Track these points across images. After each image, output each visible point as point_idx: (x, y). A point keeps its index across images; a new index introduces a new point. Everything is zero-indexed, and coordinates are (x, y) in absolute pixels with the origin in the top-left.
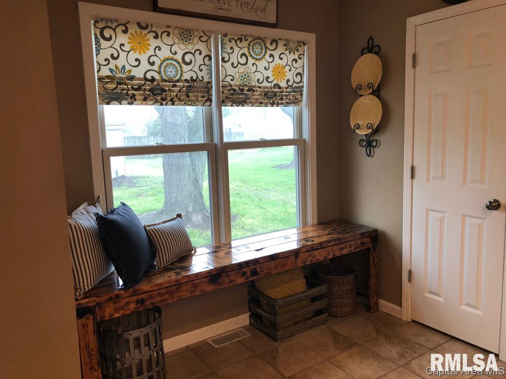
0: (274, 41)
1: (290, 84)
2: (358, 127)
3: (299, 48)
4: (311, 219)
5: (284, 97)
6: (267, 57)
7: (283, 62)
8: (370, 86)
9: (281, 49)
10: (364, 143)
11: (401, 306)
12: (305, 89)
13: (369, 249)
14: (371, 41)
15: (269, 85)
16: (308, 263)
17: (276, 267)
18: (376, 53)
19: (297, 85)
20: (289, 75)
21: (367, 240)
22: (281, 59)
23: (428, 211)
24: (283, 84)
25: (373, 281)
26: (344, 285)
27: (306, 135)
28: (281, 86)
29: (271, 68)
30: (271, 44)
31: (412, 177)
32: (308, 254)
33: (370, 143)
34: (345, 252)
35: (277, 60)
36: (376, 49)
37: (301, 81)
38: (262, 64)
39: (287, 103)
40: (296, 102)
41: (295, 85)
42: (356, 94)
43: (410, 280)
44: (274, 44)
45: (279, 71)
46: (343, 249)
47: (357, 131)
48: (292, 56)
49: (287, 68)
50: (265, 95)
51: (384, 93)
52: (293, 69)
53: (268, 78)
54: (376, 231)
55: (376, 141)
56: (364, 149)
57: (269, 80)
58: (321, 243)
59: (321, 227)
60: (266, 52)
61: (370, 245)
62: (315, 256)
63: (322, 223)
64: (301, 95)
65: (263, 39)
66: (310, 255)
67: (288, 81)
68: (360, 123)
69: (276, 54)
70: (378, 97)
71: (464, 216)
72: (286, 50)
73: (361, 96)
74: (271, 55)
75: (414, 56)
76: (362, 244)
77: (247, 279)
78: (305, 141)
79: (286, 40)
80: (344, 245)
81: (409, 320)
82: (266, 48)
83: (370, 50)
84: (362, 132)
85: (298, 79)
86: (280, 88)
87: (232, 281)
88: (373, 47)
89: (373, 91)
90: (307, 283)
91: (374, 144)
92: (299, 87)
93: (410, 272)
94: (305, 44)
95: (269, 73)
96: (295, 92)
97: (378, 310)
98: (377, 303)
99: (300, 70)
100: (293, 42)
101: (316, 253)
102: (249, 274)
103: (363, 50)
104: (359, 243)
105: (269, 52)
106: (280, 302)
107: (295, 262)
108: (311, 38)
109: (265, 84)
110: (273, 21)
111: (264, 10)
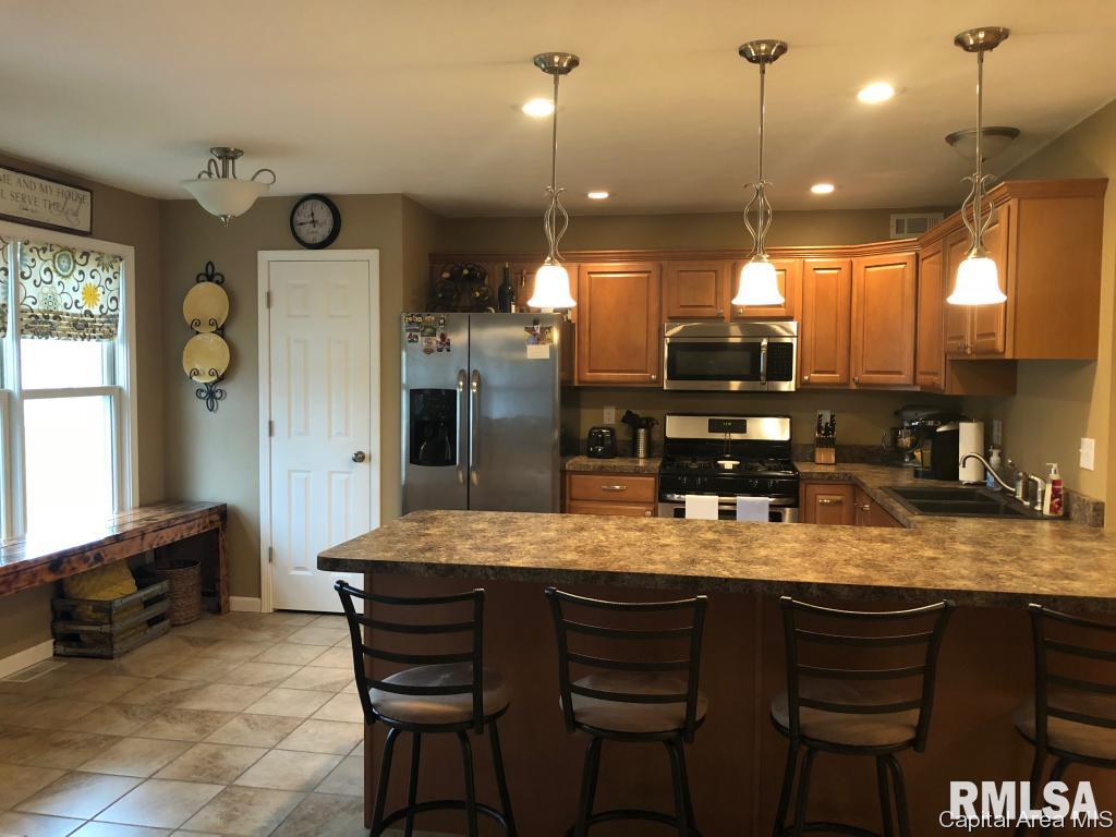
0: (86, 254)
1: (104, 311)
2: (197, 373)
3: (114, 265)
4: (131, 497)
5: (97, 329)
6: (76, 273)
7: (95, 282)
8: (212, 323)
9: (92, 264)
10: (203, 395)
11: (260, 596)
12: (120, 319)
13: (218, 529)
14: (210, 267)
15: (78, 311)
16: (155, 547)
17: (122, 550)
18: (217, 283)
19: (113, 313)
20: (103, 300)
21: (216, 517)
22: (93, 277)
23: (290, 472)
24: (96, 311)
25: (223, 571)
26: (188, 580)
27: (123, 379)
28: (93, 313)
29: (81, 290)
30: (81, 257)
31: (271, 434)
32: (154, 534)
33: (211, 395)
34: (194, 532)
35: (88, 279)
36: (218, 278)
37: (117, 308)
38: (70, 283)
39: (101, 337)
40: (111, 335)
41: (109, 313)
42: (193, 330)
43: (270, 560)
44: (85, 257)
45: (90, 294)
46: (191, 528)
47: (194, 378)
48: (106, 275)
49: (100, 290)
50: (75, 325)
51: (229, 333)
52: (107, 292)
53: (77, 302)
54: (225, 505)
55: (221, 391)
56: (205, 402)
57: (79, 305)
58: (169, 521)
59: (143, 509)
60: (74, 267)
61: (218, 525)
62: (162, 538)
63: (144, 504)
64: (117, 326)
65: (72, 251)
66: (157, 536)
67: (102, 307)
68: (198, 367)
69: (87, 270)
70: (222, 336)
71: (331, 473)
72: (98, 265)
73: (198, 333)
74: (81, 272)
75: (269, 295)
76: (211, 522)
77: (90, 566)
78: (120, 389)
79: (100, 253)
80: (191, 524)
81: (271, 611)
82: (75, 261)
83: (210, 278)
84: (200, 380)
85: (113, 305)
86: (92, 316)
87: (74, 569)
88: (213, 275)
89: (218, 329)
90: (137, 584)
91: (218, 395)
92: (114, 316)
93: (271, 550)
94: (121, 260)
95: (78, 296)
96: (109, 322)
97: (229, 611)
98: (227, 602)
99: (114, 294)
100: (108, 257)
101: (163, 532)
102: (92, 559)
103: (198, 277)
104: (207, 521)
105: (78, 268)
106: (117, 604)
107: (142, 545)
108: (129, 252)
109: (74, 310)
110: (86, 228)
111: (76, 214)
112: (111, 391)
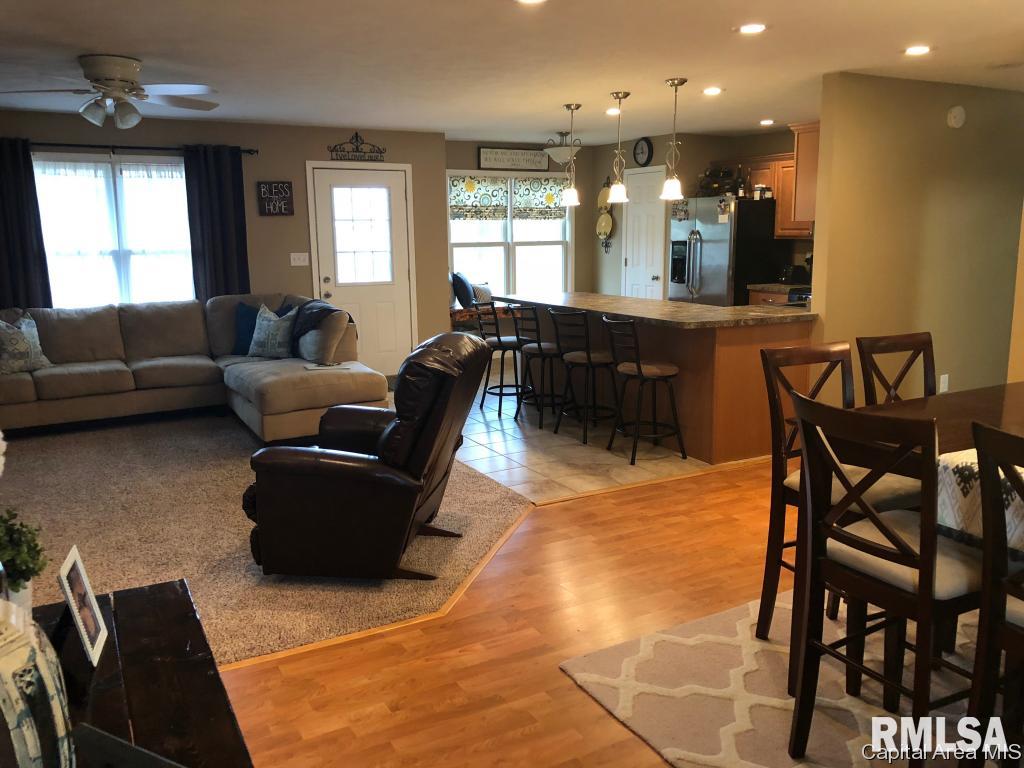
0: (547, 180)
2: (600, 234)
3: (564, 182)
5: (553, 214)
6: (542, 189)
7: (553, 192)
8: (605, 208)
9: (551, 183)
10: (603, 244)
12: (568, 209)
14: (608, 179)
15: (543, 207)
20: (557, 200)
22: (551, 190)
24: (552, 206)
27: (568, 238)
29: (544, 196)
30: (545, 182)
31: (626, 265)
35: (548, 191)
38: (538, 194)
39: (555, 218)
40: (561, 217)
41: (561, 206)
42: (600, 212)
45: (550, 198)
47: (599, 236)
48: (559, 188)
49: (555, 195)
50: (541, 213)
52: (559, 196)
53: (542, 202)
55: (610, 243)
56: (603, 248)
57: (543, 204)
60: (541, 186)
64: (565, 213)
65: (540, 179)
67: (556, 204)
68: (600, 231)
69: (548, 187)
70: (611, 215)
72: (555, 184)
73: (602, 214)
74: (545, 188)
75: (627, 193)
78: (567, 242)
79: (555, 178)
82: (542, 184)
83: (608, 185)
84: (603, 238)
86: (550, 208)
89: (608, 211)
91: (608, 245)
92: (563, 207)
94: (568, 180)
95: (543, 199)
96: (560, 210)
100: (560, 179)
103: (604, 185)
105: (543, 187)
109: (540, 206)
110: (546, 168)
111: (540, 162)
112: (563, 243)
